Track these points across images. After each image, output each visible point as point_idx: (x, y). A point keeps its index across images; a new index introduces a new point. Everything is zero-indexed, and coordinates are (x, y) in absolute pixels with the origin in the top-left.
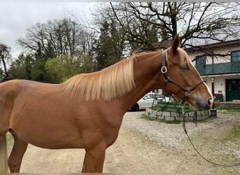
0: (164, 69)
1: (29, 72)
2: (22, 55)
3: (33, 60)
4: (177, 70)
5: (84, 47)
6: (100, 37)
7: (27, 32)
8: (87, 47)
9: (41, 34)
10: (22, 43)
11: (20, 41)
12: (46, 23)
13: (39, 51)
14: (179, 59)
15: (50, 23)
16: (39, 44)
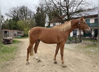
0: (79, 23)
1: (10, 26)
2: (7, 19)
3: (11, 21)
4: (82, 24)
5: (31, 17)
6: (36, 13)
7: (9, 10)
8: (32, 17)
9: (15, 11)
10: (7, 14)
11: (6, 14)
12: (16, 7)
13: (14, 18)
14: (83, 21)
15: (18, 7)
16: (14, 15)
